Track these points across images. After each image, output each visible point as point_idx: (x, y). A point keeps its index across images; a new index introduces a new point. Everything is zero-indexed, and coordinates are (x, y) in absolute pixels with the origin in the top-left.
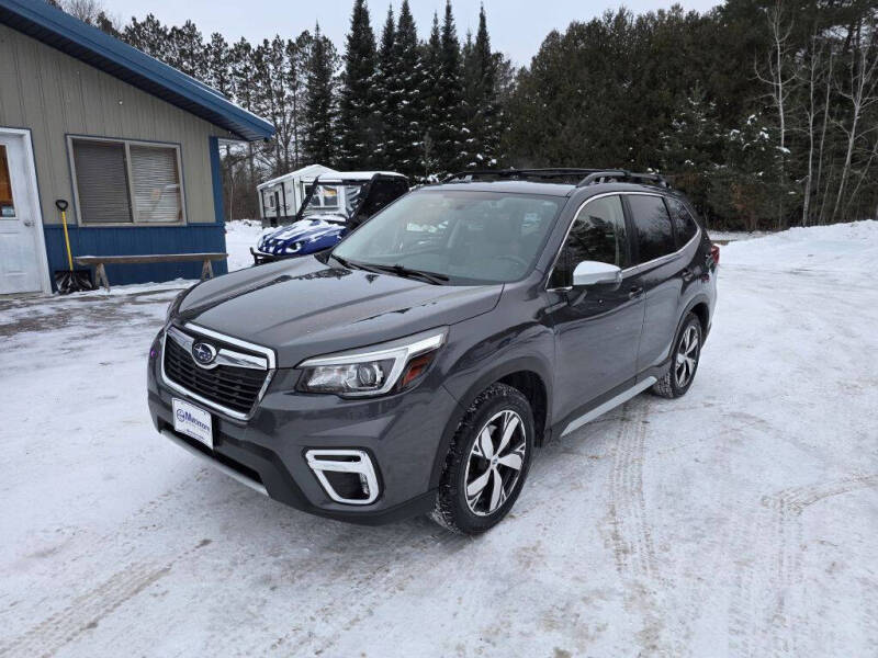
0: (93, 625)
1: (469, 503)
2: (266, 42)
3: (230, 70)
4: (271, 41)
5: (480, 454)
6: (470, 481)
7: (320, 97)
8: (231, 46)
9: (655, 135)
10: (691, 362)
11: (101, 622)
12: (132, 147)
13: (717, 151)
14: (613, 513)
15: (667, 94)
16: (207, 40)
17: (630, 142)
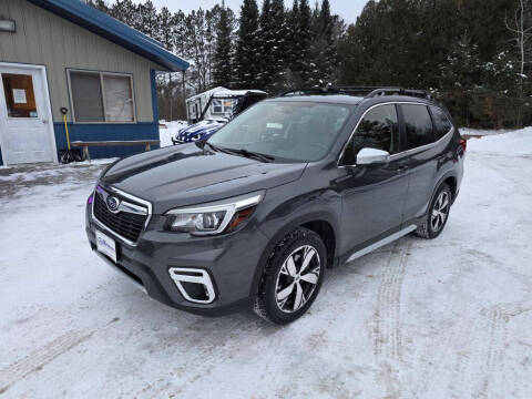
0: (40, 368)
1: (279, 304)
2: (193, 12)
3: (172, 30)
4: (196, 11)
5: (286, 273)
6: (279, 291)
7: (224, 45)
8: (173, 15)
9: (436, 67)
10: (442, 215)
11: (45, 367)
12: (105, 76)
13: (477, 76)
14: (377, 315)
15: (445, 39)
16: (159, 11)
17: (419, 71)
